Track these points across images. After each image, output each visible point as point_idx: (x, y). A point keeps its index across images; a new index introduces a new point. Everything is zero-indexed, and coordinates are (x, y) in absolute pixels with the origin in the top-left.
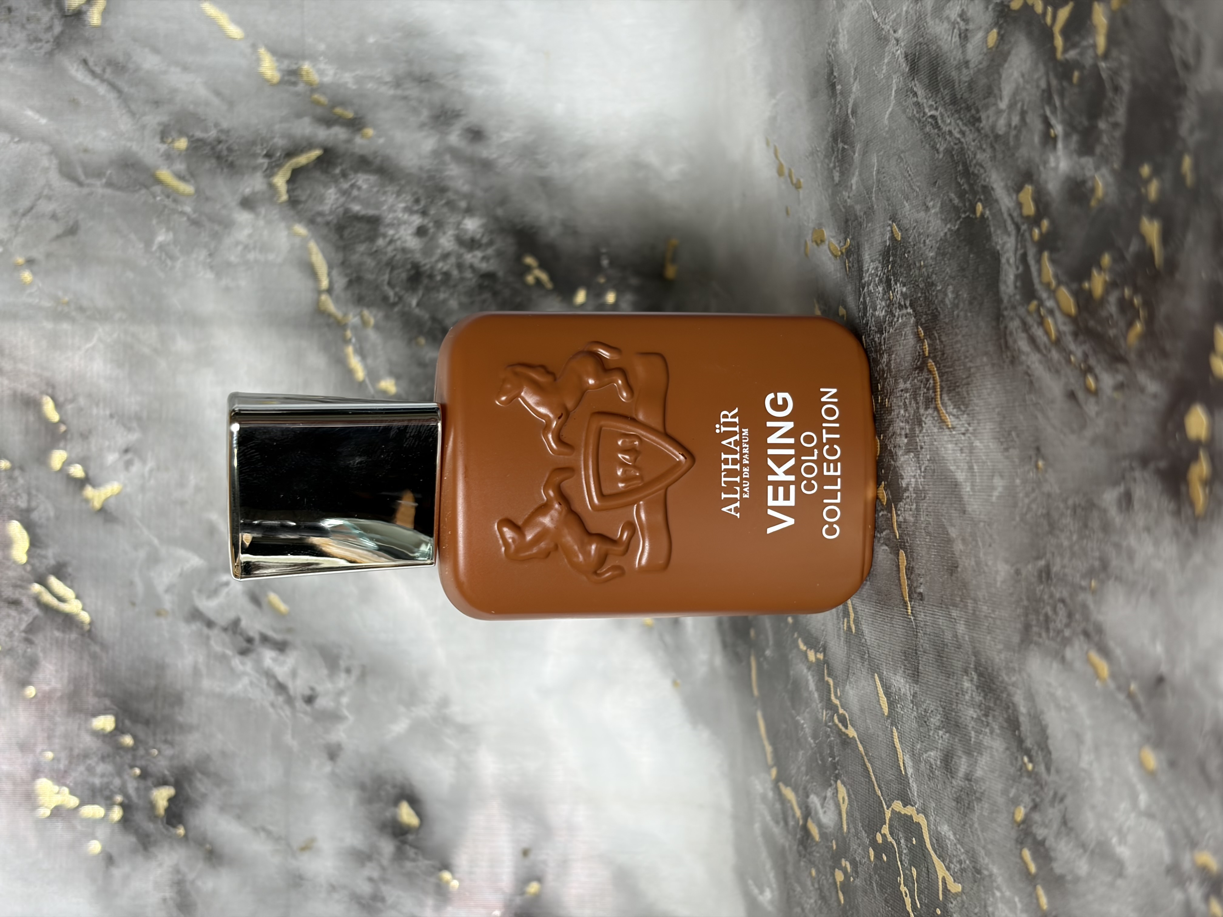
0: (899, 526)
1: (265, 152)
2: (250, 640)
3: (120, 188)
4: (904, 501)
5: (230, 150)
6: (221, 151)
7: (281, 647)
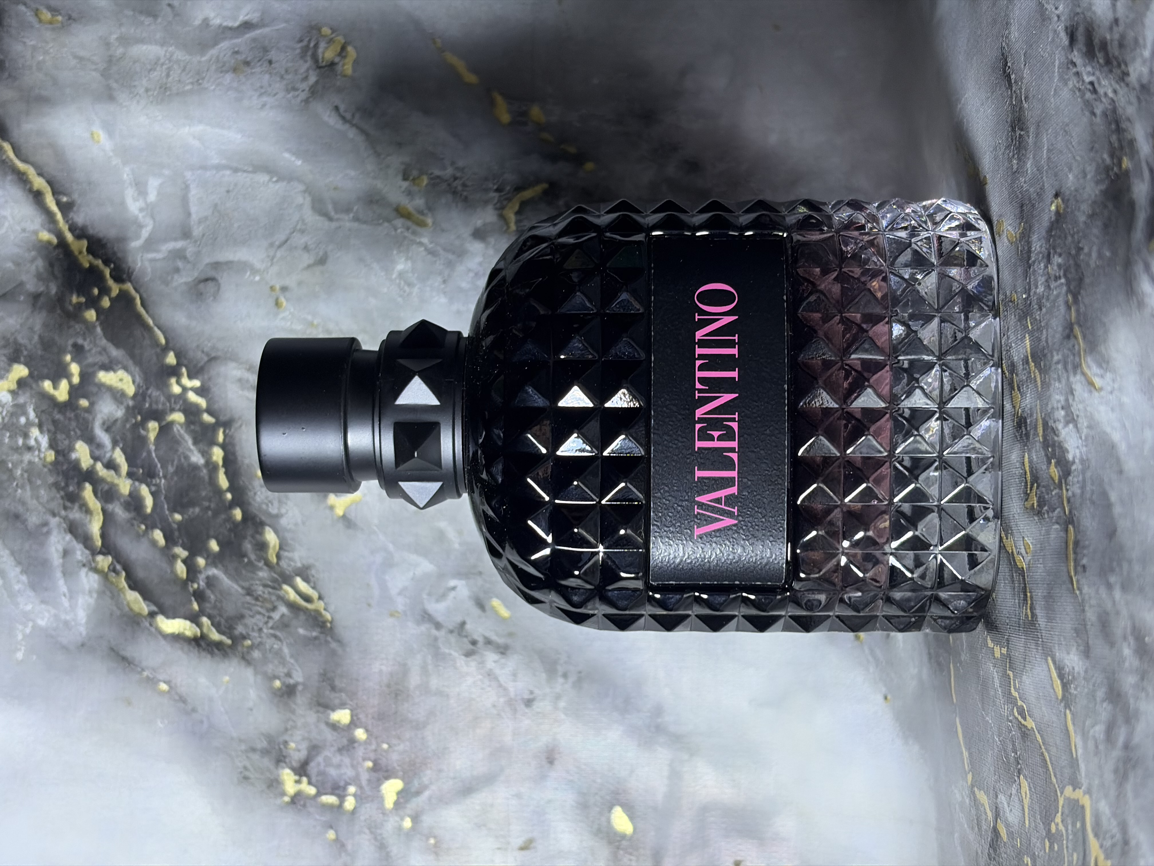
0: (1069, 501)
1: (495, 187)
2: (474, 643)
3: (365, 222)
4: (1072, 475)
5: (464, 185)
6: (456, 187)
7: (503, 650)
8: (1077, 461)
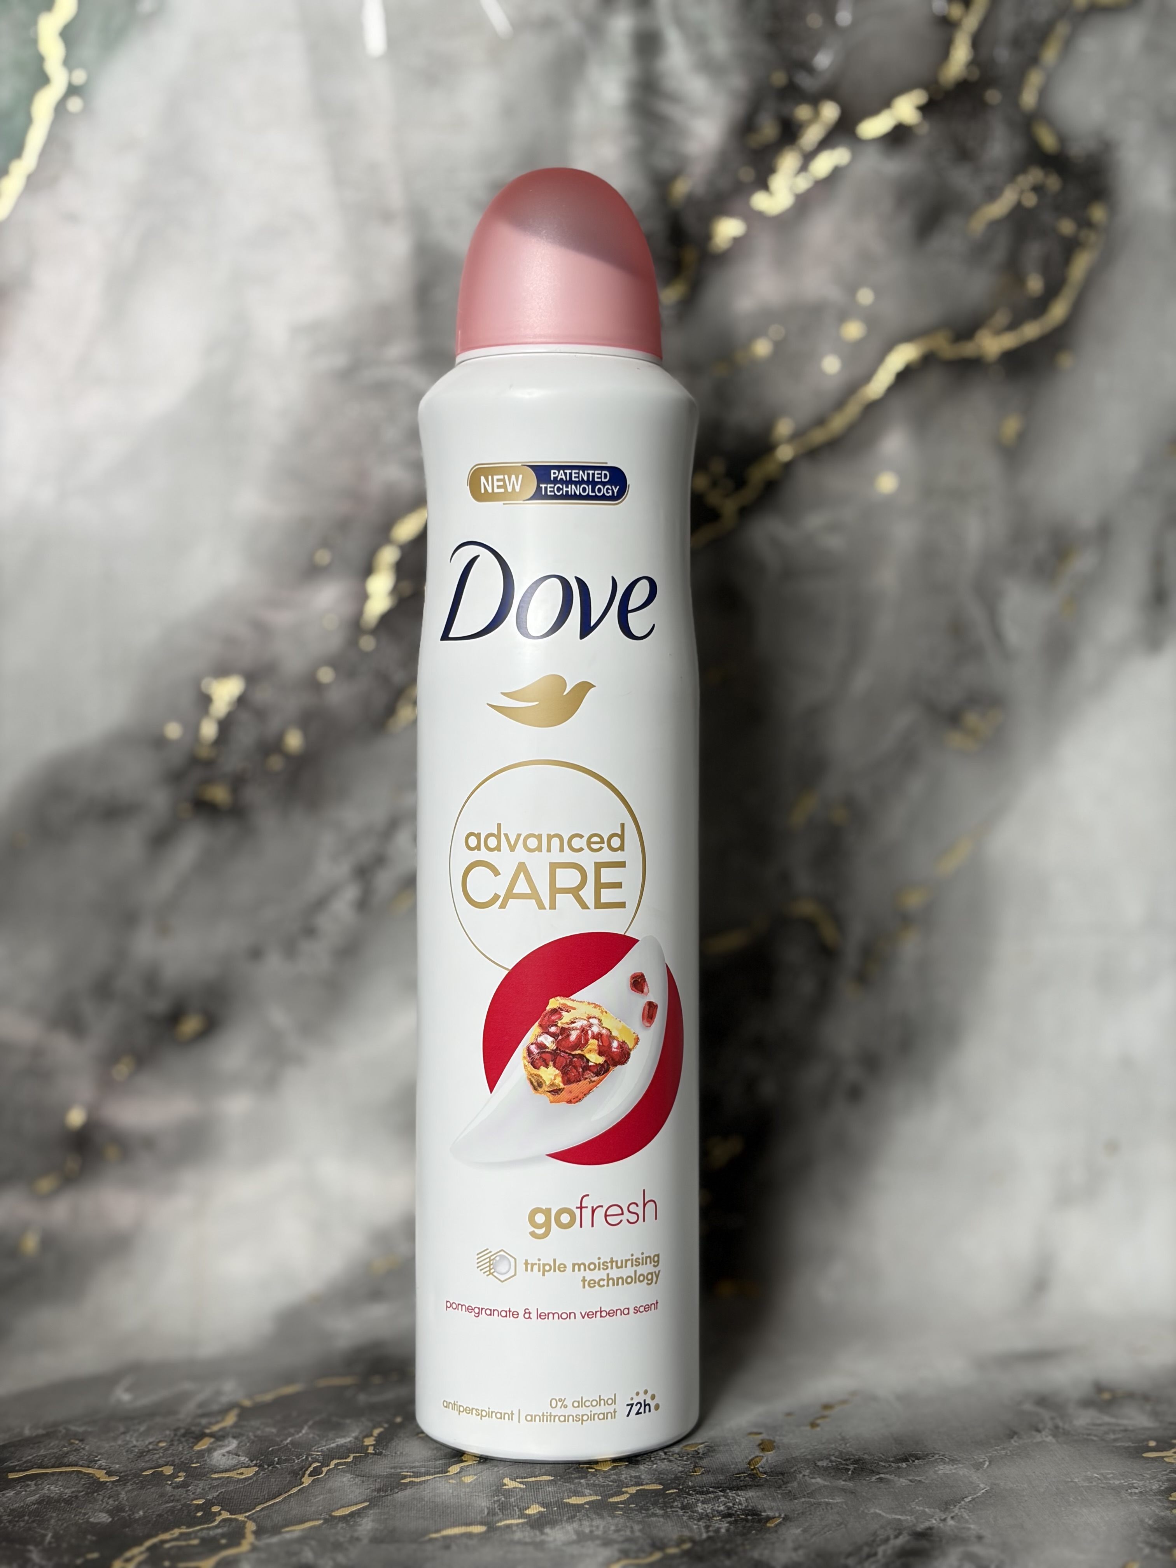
8: (543, 1537)
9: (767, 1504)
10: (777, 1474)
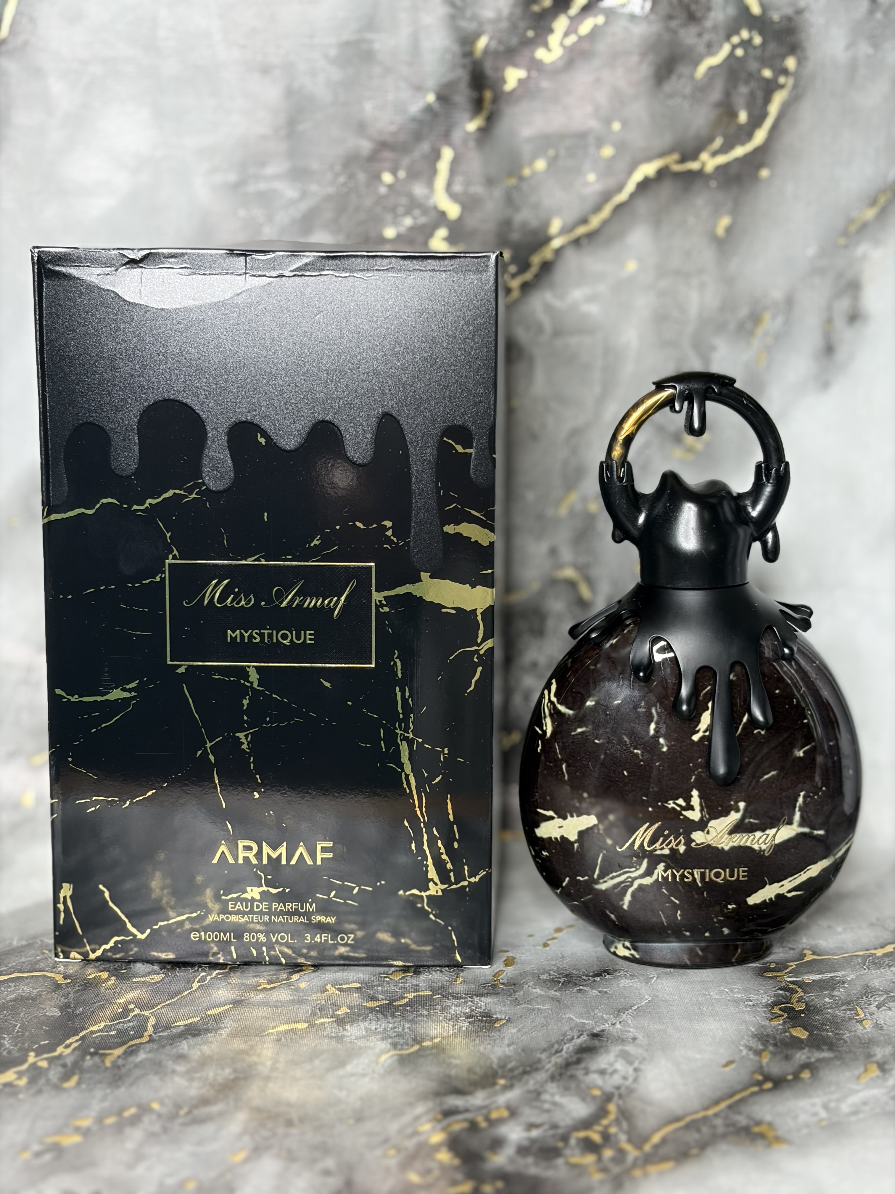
9: (499, 1008)
10: (511, 985)
